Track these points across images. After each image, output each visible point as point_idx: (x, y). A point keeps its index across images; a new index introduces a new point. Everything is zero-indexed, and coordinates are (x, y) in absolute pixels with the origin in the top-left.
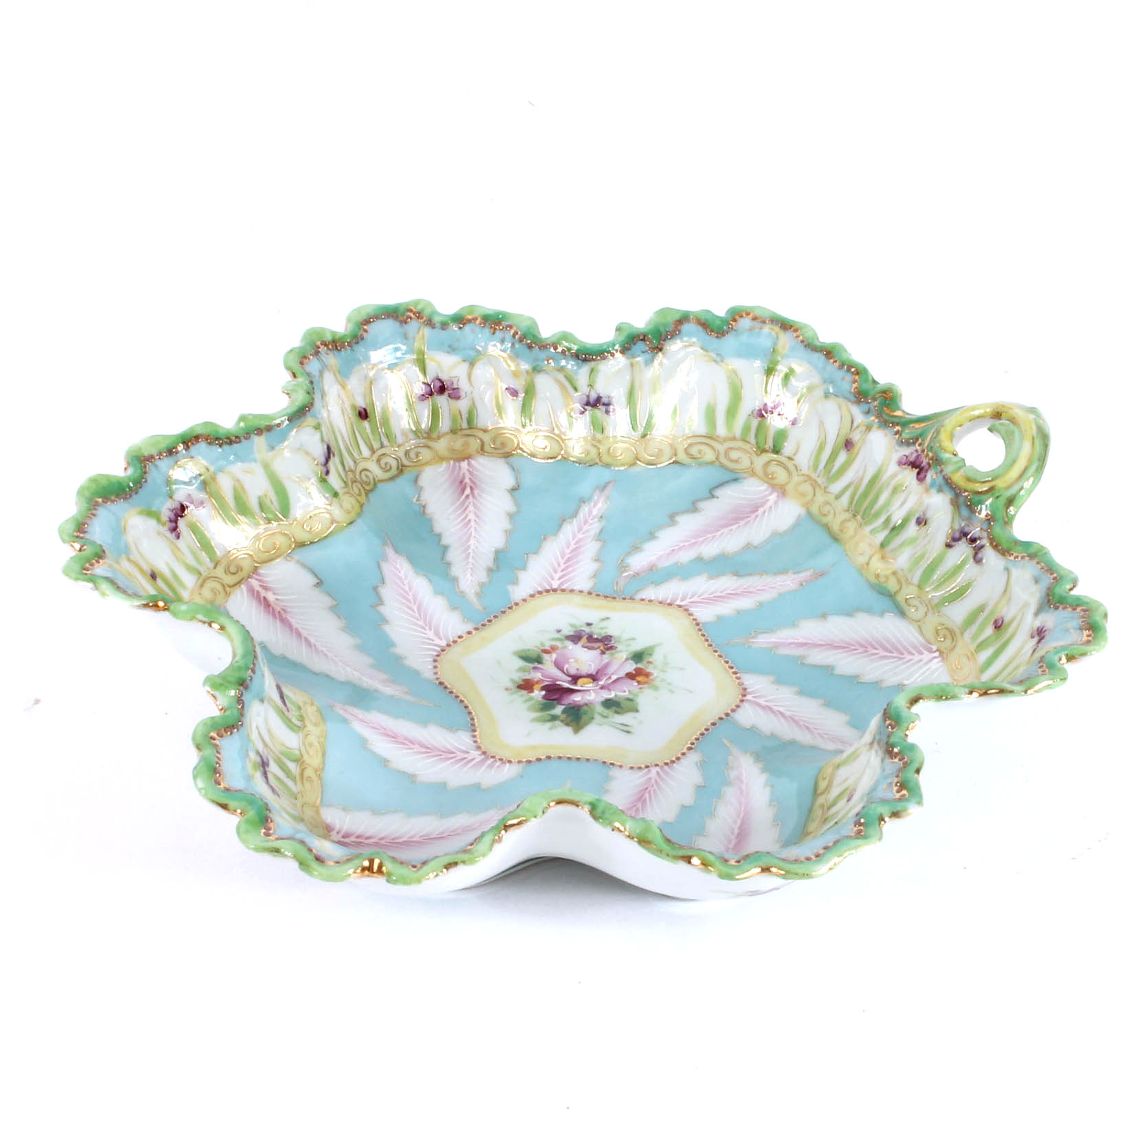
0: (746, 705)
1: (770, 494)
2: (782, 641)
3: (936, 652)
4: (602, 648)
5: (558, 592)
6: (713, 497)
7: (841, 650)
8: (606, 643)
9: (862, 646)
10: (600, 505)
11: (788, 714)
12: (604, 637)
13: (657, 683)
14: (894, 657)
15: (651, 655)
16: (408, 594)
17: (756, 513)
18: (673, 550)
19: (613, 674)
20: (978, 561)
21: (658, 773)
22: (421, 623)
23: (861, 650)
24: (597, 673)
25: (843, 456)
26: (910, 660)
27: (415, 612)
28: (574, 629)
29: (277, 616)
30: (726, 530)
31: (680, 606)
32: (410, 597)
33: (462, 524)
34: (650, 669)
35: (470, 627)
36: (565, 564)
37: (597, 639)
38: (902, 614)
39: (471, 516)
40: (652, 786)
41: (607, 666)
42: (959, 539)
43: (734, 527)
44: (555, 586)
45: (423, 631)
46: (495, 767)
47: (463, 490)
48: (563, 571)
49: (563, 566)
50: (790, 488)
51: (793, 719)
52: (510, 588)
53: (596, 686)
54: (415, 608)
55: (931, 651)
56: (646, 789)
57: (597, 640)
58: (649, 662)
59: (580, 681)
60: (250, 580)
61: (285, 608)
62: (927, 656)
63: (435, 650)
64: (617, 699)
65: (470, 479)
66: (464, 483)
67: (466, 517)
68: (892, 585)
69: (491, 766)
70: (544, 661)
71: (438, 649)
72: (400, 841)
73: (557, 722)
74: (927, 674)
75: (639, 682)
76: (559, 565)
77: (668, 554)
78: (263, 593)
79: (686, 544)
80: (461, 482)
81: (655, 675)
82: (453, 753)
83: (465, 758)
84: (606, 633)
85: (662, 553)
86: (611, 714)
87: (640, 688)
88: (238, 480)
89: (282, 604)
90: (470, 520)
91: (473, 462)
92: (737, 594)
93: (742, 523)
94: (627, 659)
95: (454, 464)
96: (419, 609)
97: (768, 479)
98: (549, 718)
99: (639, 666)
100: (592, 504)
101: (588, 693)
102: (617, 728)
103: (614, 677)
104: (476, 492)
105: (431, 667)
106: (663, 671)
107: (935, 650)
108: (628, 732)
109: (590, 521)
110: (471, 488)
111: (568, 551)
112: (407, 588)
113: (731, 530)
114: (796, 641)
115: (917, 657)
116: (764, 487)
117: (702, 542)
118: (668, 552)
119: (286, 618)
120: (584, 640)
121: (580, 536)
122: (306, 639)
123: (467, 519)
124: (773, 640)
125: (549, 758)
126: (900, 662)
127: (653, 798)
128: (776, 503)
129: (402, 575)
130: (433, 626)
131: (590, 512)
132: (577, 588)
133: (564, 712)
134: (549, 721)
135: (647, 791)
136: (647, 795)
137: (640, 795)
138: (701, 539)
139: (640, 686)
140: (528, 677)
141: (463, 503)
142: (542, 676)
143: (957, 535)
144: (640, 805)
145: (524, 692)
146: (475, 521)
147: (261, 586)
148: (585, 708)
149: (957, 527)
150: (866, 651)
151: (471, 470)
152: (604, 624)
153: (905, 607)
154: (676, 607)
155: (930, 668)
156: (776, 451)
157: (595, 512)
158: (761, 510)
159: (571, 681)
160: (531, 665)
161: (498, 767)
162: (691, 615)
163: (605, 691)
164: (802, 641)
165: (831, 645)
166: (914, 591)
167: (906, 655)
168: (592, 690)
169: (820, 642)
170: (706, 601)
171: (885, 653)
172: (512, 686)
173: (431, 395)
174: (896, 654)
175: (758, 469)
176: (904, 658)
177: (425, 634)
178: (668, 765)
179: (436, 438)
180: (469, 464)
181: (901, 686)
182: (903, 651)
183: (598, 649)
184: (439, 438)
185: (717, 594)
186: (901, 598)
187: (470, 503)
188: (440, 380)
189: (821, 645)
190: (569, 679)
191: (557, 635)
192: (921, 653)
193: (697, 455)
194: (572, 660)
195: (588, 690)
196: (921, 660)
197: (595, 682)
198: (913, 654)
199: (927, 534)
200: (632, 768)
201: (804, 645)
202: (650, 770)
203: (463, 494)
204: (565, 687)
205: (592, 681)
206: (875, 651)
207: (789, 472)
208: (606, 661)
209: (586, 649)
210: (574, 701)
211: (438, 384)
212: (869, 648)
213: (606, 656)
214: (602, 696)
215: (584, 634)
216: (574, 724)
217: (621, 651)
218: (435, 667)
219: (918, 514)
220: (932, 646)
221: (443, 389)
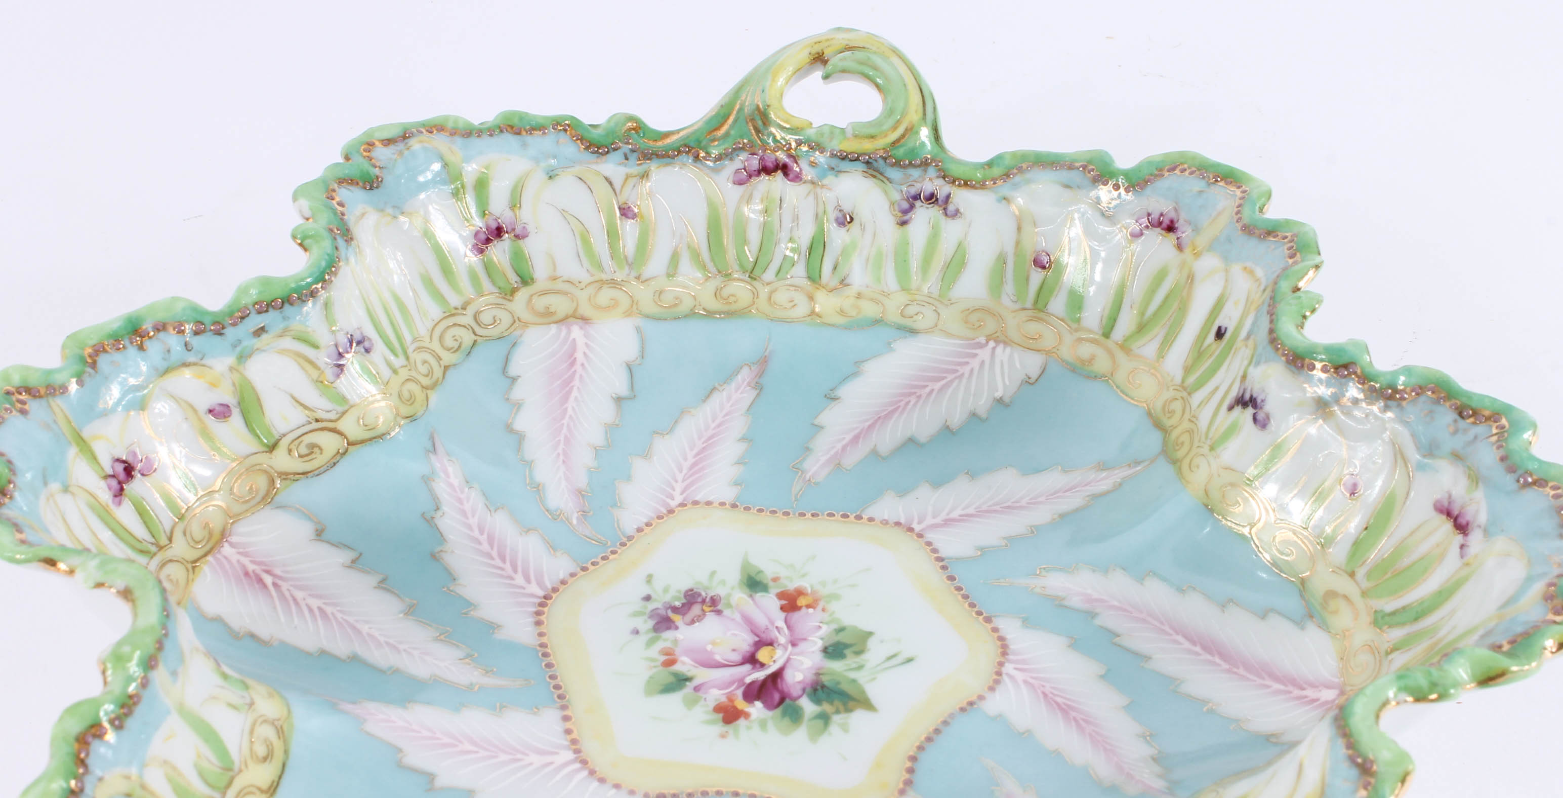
0: (930, 536)
1: (569, 332)
2: (832, 452)
3: (987, 342)
4: (707, 610)
5: (554, 596)
6: (514, 380)
7: (896, 415)
8: (700, 600)
9: (911, 395)
10: (450, 470)
11: (971, 511)
12: (685, 597)
13: (823, 591)
14: (952, 381)
16: (438, 739)
17: (578, 363)
18: (564, 463)
19: (773, 624)
20: (956, 213)
21: (1019, 670)
22: (503, 758)
23: (913, 400)
24: (757, 635)
25: (629, 230)
26: (972, 370)
27: (477, 752)
28: (645, 617)
31: (682, 505)
32: (447, 741)
33: (320, 622)
34: (791, 587)
35: (554, 713)
36: (504, 563)
37: (683, 605)
38: (913, 332)
39: (315, 603)
40: (1043, 686)
41: (749, 621)
42: (912, 207)
43: (575, 393)
44: (540, 594)
47: (260, 581)
48: (516, 572)
49: (508, 568)
50: (586, 310)
51: (987, 512)
52: (501, 637)
53: (786, 649)
55: (981, 346)
56: (1045, 695)
57: (687, 606)
58: (775, 580)
59: (762, 657)
62: (984, 354)
63: (577, 771)
64: (830, 643)
65: (254, 563)
66: (252, 574)
67: (311, 610)
68: (870, 310)
70: (689, 675)
71: (577, 766)
73: (837, 718)
74: (1006, 371)
75: (809, 607)
76: (502, 569)
77: (569, 470)
79: (562, 446)
80: (247, 574)
81: (806, 586)
84: (679, 592)
85: (561, 474)
86: (857, 660)
87: (823, 610)
90: (320, 609)
91: (234, 539)
92: (704, 450)
93: (576, 382)
94: (751, 596)
95: (216, 559)
96: (475, 743)
97: (547, 316)
98: (819, 723)
99: (775, 591)
100: (441, 474)
101: (794, 662)
102: (887, 668)
103: (781, 624)
104: (278, 572)
105: (614, 791)
106: (804, 576)
107: (984, 342)
108: (909, 662)
109: (463, 497)
110: (268, 572)
111: (486, 547)
112: (427, 734)
114: (844, 442)
115: (975, 363)
116: (554, 328)
118: (562, 469)
120: (675, 618)
121: (473, 521)
123: (316, 611)
124: (823, 459)
125: (913, 759)
126: (964, 381)
127: (1069, 697)
128: (586, 336)
129: (401, 725)
130: (523, 750)
131: (451, 486)
132: (561, 575)
133: (817, 702)
134: (826, 725)
135: (1050, 695)
136: (1059, 700)
137: (1055, 705)
139: (819, 609)
140: (711, 705)
141: (282, 597)
142: (720, 690)
143: (905, 205)
144: (1073, 714)
145: (742, 722)
146: (326, 604)
148: (825, 679)
149: (896, 196)
150: (919, 397)
151: (241, 550)
152: (659, 584)
153: (908, 323)
154: (679, 509)
155: (1002, 362)
156: (526, 280)
157: (456, 482)
158: (579, 355)
159: (753, 668)
160: (688, 691)
162: (709, 504)
163: (802, 646)
164: (848, 437)
165: (879, 417)
166: (901, 298)
167: (961, 370)
168: (790, 655)
169: (868, 424)
170: (691, 479)
171: (938, 385)
172: (720, 728)
173: (122, 489)
174: (950, 377)
175: (526, 316)
176: (963, 374)
177: (531, 764)
178: (1007, 654)
179: (167, 542)
180: (232, 545)
181: (1000, 401)
182: (954, 367)
183: (707, 614)
184: (170, 539)
185: (686, 465)
186: (893, 316)
187: (288, 590)
188: (118, 460)
189: (871, 427)
190: (748, 667)
191: (643, 638)
192: (975, 355)
193: (456, 345)
194: (709, 647)
195: (788, 660)
196: (983, 362)
197: (775, 645)
198: (967, 363)
199: (863, 228)
200: (992, 689)
201: (856, 439)
202: (1007, 674)
203: (265, 586)
204: (763, 678)
205: (770, 647)
206: (928, 390)
207: (565, 293)
208: (738, 617)
209: (697, 624)
210: (799, 682)
211: (120, 468)
212: (919, 392)
213: (727, 612)
214: (813, 652)
215: (663, 612)
216: (851, 704)
217: (729, 595)
218: (617, 786)
219: (832, 214)
220: (977, 340)
221: (129, 470)
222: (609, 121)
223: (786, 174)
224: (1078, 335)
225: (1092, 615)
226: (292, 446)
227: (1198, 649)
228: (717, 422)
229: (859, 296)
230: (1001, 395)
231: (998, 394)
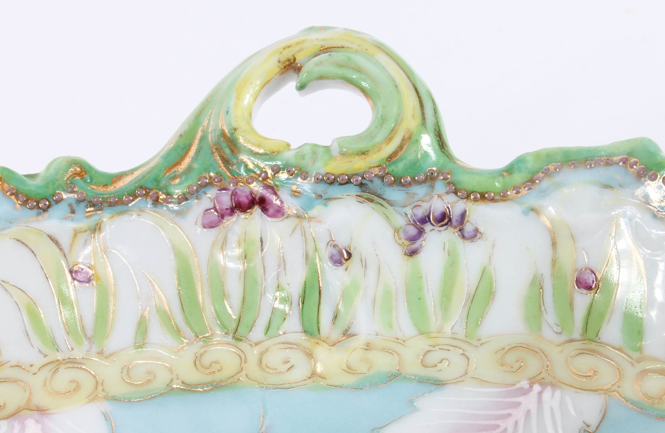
3: (531, 387)
26: (516, 422)
38: (439, 383)
42: (421, 232)
50: (41, 398)
55: (524, 392)
62: (529, 401)
68: (383, 362)
74: (558, 419)
107: (527, 386)
115: (519, 414)
143: (413, 231)
149: (400, 221)
153: (431, 373)
155: (552, 409)
166: (420, 344)
167: (503, 423)
176: (506, 429)
182: (493, 422)
186: (413, 367)
192: (518, 404)
196: (529, 412)
198: (509, 415)
199: (365, 265)
207: (15, 381)
219: (325, 252)
220: (518, 385)
222: (48, 168)
223: (265, 210)
224: (640, 367)
229: (368, 347)
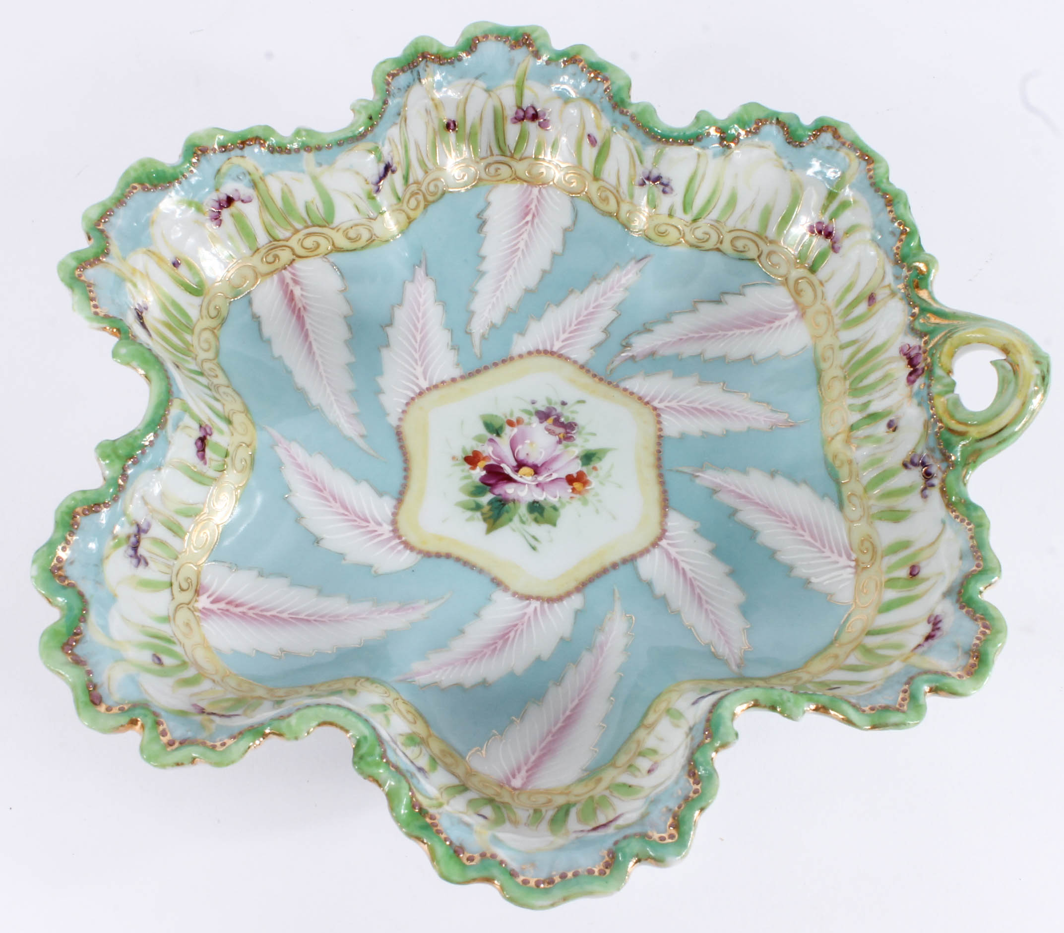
0: (656, 552)
1: (792, 310)
2: (725, 485)
3: (853, 561)
4: (561, 436)
5: (555, 356)
6: (742, 294)
7: (774, 518)
8: (568, 431)
9: (794, 523)
10: (630, 276)
11: (690, 574)
12: (570, 423)
13: (589, 496)
15: (600, 459)
16: (419, 322)
17: (772, 325)
18: (681, 339)
19: (555, 471)
20: (924, 497)
21: (536, 609)
22: (417, 356)
23: (791, 525)
24: (543, 465)
25: (863, 307)
26: (829, 557)
27: (416, 342)
28: (548, 405)
29: (296, 312)
30: (738, 332)
31: (655, 409)
32: (419, 326)
33: (509, 251)
34: (590, 478)
35: (456, 373)
36: (576, 325)
37: (563, 423)
38: (841, 507)
39: (522, 245)
40: (523, 624)
41: (554, 459)
42: (917, 465)
43: (747, 331)
44: (555, 349)
45: (414, 364)
46: (395, 551)
47: (527, 214)
48: (571, 332)
49: (573, 328)
50: (810, 312)
51: (692, 585)
52: (515, 337)
53: (533, 481)
54: (419, 339)
55: (849, 557)
56: (516, 625)
57: (562, 425)
58: (595, 469)
59: (524, 470)
60: (283, 271)
61: (305, 305)
62: (844, 561)
63: (413, 391)
64: (543, 504)
65: (536, 206)
66: (529, 208)
67: (516, 245)
68: (844, 473)
69: (393, 548)
70: (503, 435)
71: (418, 391)
72: (268, 614)
73: (478, 514)
74: (834, 580)
75: (574, 490)
76: (570, 325)
77: (674, 343)
78: (292, 286)
79: (697, 335)
80: (528, 206)
81: (593, 485)
82: (367, 521)
83: (376, 531)
84: (574, 419)
85: (668, 340)
86: (530, 520)
87: (571, 498)
88: (286, 184)
89: (304, 301)
90: (519, 248)
91: (544, 190)
92: (711, 412)
93: (757, 329)
94: (577, 457)
95: (527, 188)
96: (422, 339)
97: (796, 292)
98: (474, 506)
99: (585, 469)
100: (624, 272)
101: (522, 487)
102: (526, 540)
103: (555, 476)
104: (536, 220)
105: (400, 410)
106: (602, 483)
107: (853, 558)
108: (534, 548)
109: (616, 289)
110: (534, 216)
111: (585, 313)
112: (420, 315)
113: (743, 333)
114: (738, 490)
115: (835, 557)
116: (790, 301)
117: (713, 337)
118: (675, 340)
119: (303, 316)
120: (550, 420)
121: (601, 301)
122: (310, 343)
123: (517, 247)
124: (718, 481)
125: (449, 556)
126: (819, 555)
127: (516, 640)
128: (792, 321)
129: (421, 301)
130: (425, 363)
131: (619, 280)
132: (573, 356)
133: (490, 503)
134: (472, 509)
135: (515, 629)
136: (512, 634)
137: (506, 632)
138: (712, 334)
139: (573, 495)
140: (479, 449)
141: (520, 229)
142: (492, 452)
143: (916, 460)
144: (501, 642)
145: (467, 466)
146: (523, 250)
147: (292, 279)
148: (511, 505)
149: (919, 451)
150: (794, 529)
151: (540, 197)
152: (578, 407)
153: (846, 502)
154: (651, 408)
155: (841, 575)
156: (813, 269)
157: (623, 281)
158: (777, 323)
159: (514, 467)
160: (489, 436)
161: (399, 551)
162: (659, 422)
163: (538, 490)
164: (743, 492)
165: (767, 508)
166: (859, 490)
167: (827, 550)
168: (528, 484)
169: (758, 501)
170: (681, 409)
171: (809, 539)
172: (460, 455)
173: (523, 119)
174: (818, 544)
175: (791, 282)
176: (823, 552)
177: (415, 369)
178: (548, 603)
179: (518, 159)
180: (540, 191)
181: (808, 582)
182: (826, 544)
183: (557, 437)
184: (521, 159)
185: (696, 405)
186: (846, 491)
187: (526, 230)
188: (534, 108)
189: (757, 504)
190: (515, 464)
191: (530, 408)
192: (840, 555)
193: (741, 249)
194: (528, 441)
195: (524, 484)
196: (837, 562)
197: (536, 476)
198: (833, 552)
199: (892, 441)
200: (514, 594)
201: (743, 497)
202: (530, 603)
203: (524, 218)
204: (506, 472)
205: (533, 473)
206: (801, 532)
207: (816, 296)
208: (557, 452)
209: (547, 432)
210: (506, 492)
211: (531, 112)
212: (799, 526)
213: (560, 447)
214: (533, 496)
215: (554, 413)
216: (492, 521)
217: (576, 446)
218: (404, 412)
219: (892, 417)
220: (852, 553)
221: (535, 117)
223: (911, 374)
225: (590, 649)
226: (602, 188)
227: (568, 713)
228: (739, 414)
230: (812, 581)
231: (813, 580)
